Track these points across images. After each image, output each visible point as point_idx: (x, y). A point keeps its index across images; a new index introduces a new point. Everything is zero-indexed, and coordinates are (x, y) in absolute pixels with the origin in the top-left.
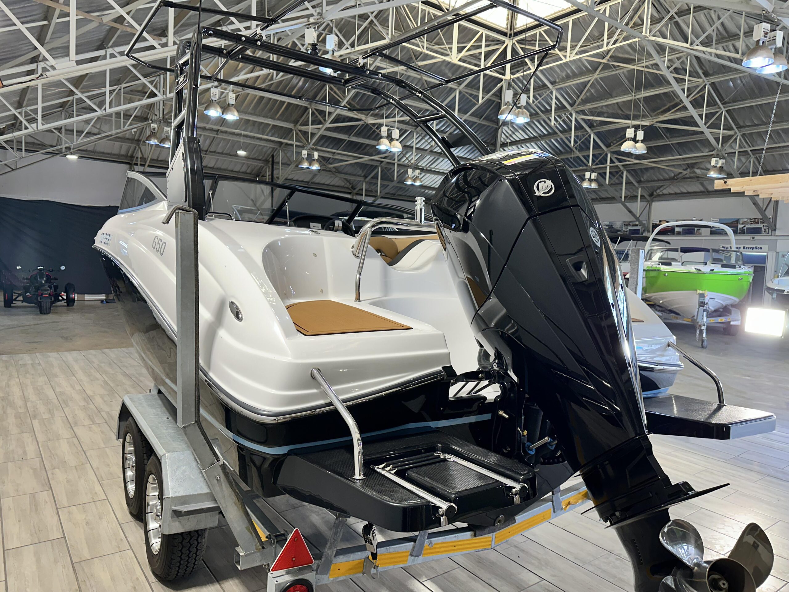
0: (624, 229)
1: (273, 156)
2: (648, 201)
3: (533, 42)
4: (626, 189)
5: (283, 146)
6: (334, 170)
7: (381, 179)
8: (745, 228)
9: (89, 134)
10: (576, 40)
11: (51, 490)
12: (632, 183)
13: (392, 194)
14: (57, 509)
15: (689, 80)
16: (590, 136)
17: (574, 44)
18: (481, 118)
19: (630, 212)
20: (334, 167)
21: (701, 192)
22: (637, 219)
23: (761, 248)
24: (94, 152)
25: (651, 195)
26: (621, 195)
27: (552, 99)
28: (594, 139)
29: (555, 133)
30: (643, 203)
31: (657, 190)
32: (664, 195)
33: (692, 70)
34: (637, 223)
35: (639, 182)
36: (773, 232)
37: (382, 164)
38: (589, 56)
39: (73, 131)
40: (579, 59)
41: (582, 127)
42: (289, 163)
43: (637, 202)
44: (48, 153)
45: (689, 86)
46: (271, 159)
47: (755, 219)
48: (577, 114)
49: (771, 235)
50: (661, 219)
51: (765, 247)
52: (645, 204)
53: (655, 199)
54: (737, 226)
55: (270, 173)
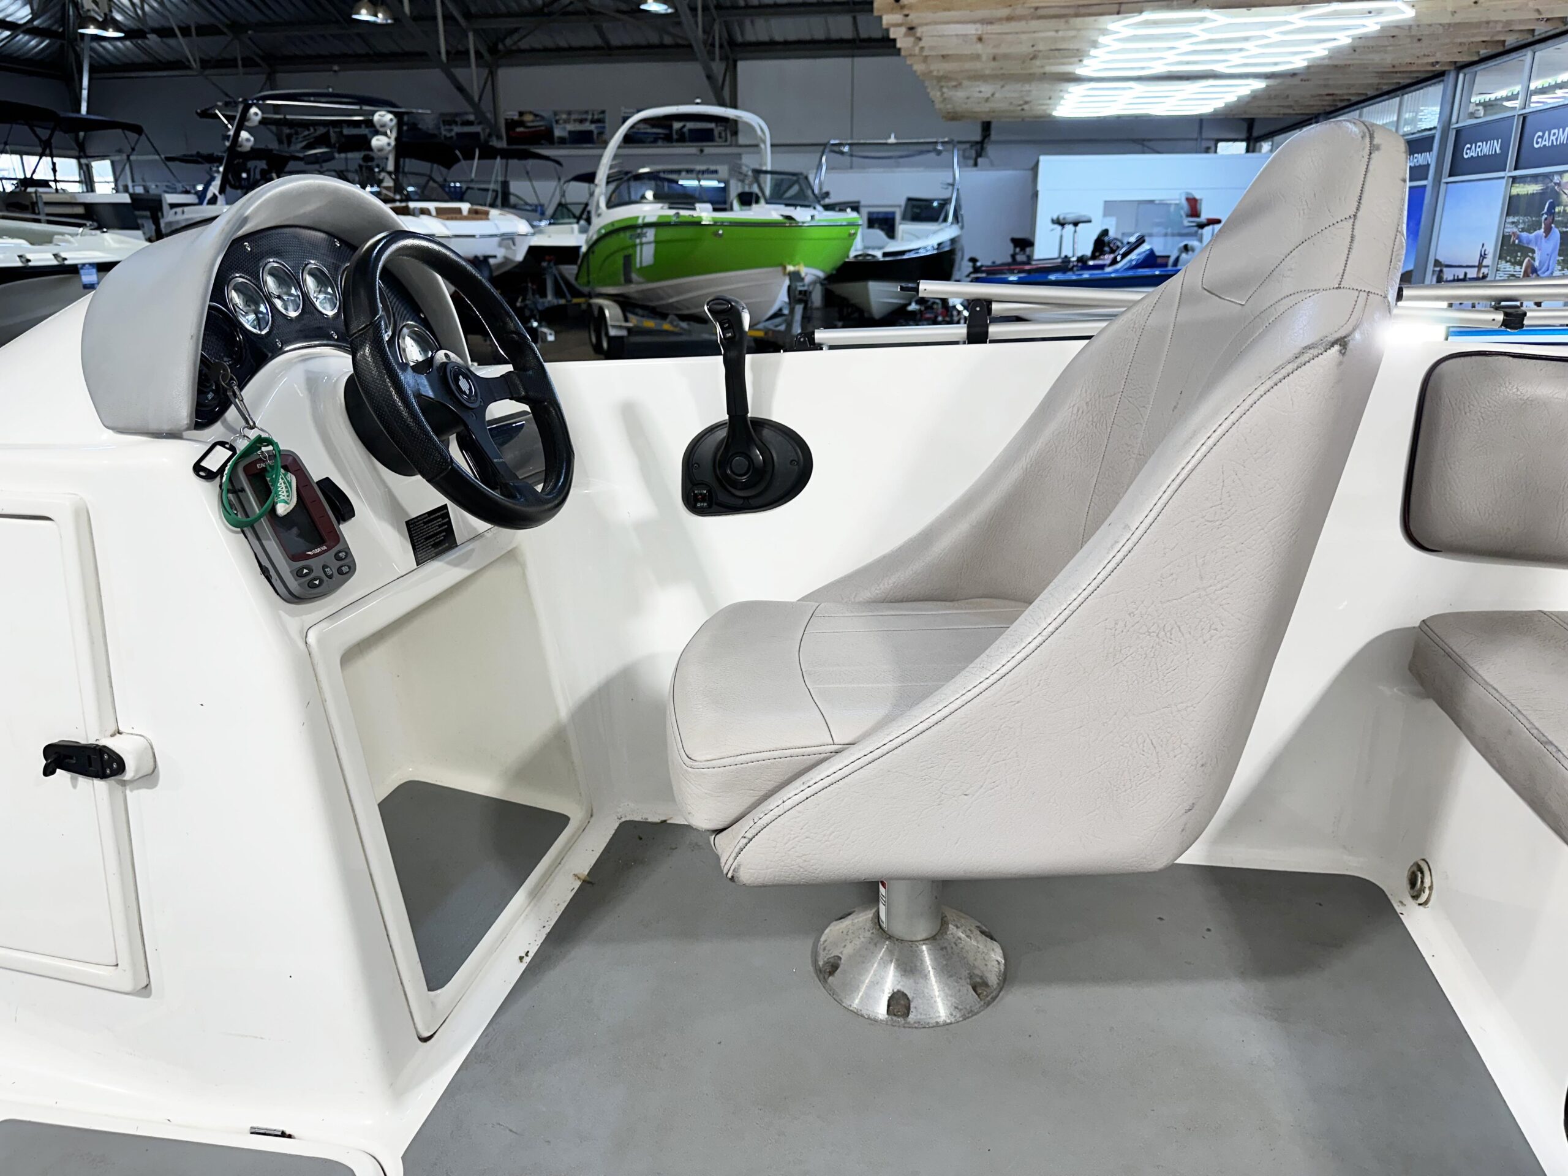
0: (444, 133)
2: (491, 66)
4: (445, 31)
8: (685, 130)
19: (460, 89)
21: (596, 48)
22: (476, 107)
23: (716, 172)
25: (493, 50)
26: (438, 46)
30: (480, 70)
31: (505, 38)
32: (521, 51)
34: (472, 118)
35: (468, 15)
36: (734, 138)
49: (730, 146)
50: (522, 109)
51: (723, 170)
52: (484, 71)
53: (500, 62)
54: (671, 127)
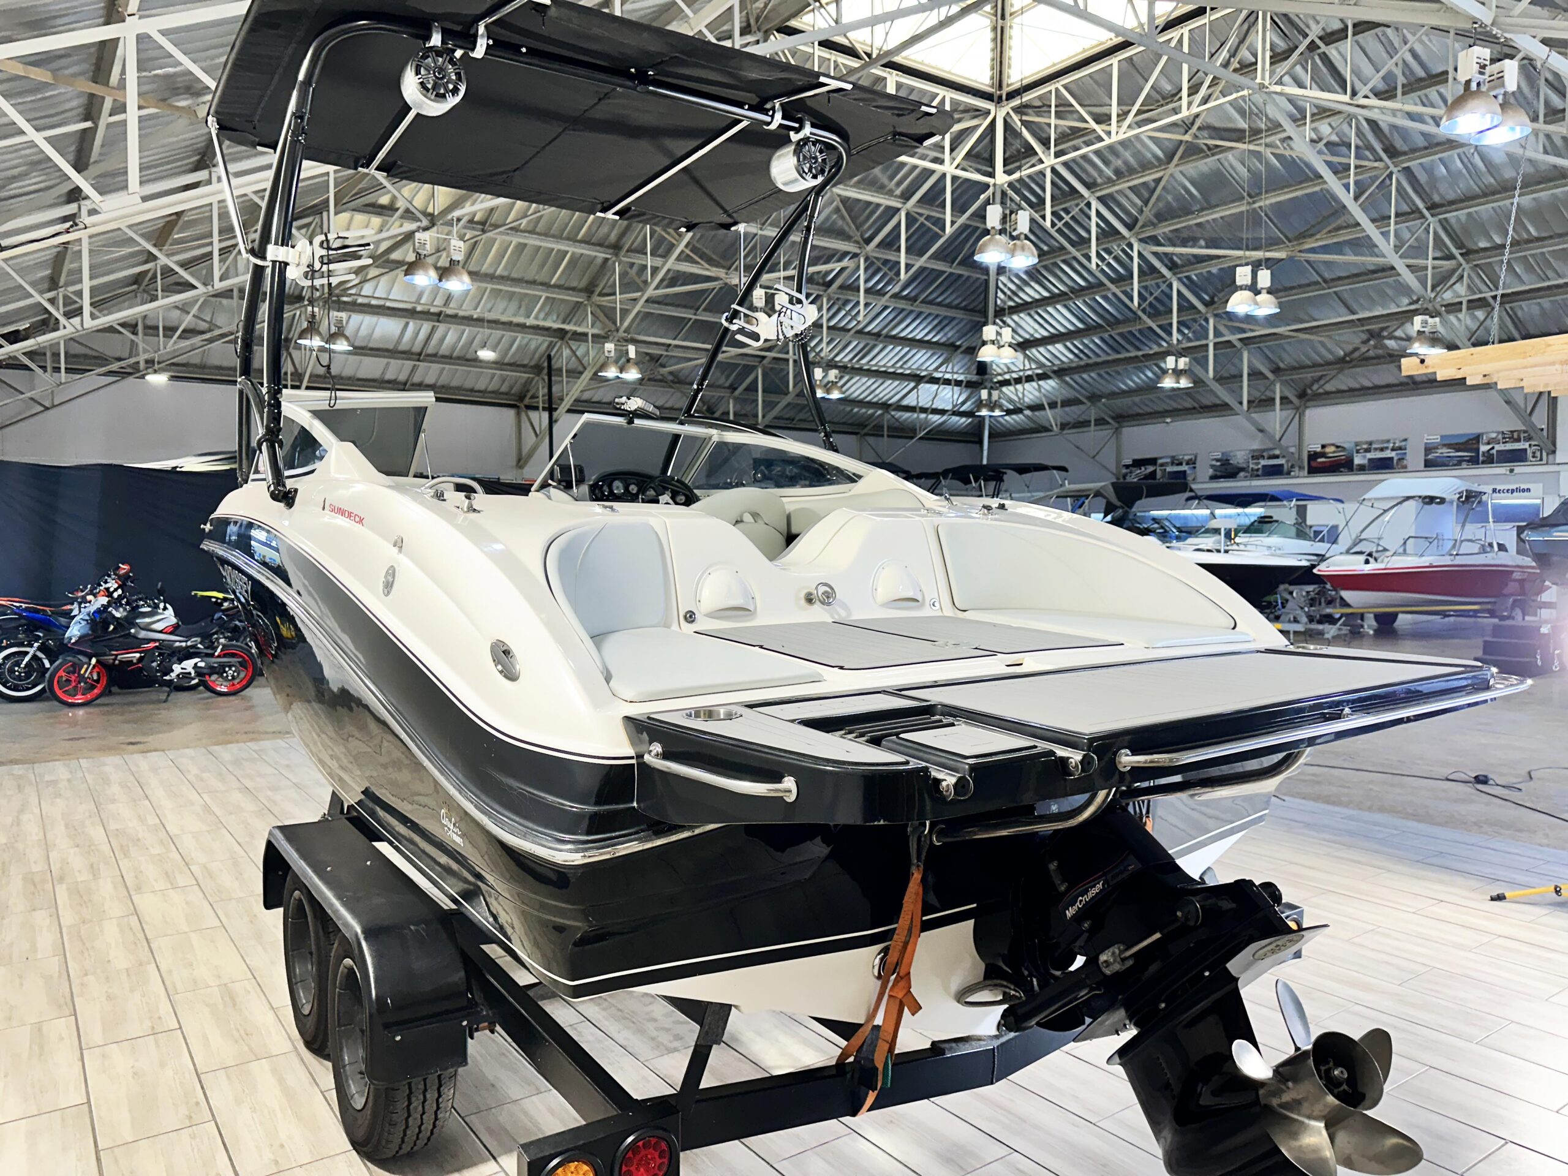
0: (1251, 466)
1: (549, 358)
2: (1297, 409)
3: (1045, 109)
4: (1249, 386)
5: (569, 335)
6: (670, 378)
7: (764, 391)
8: (1494, 452)
9: (189, 333)
10: (1126, 101)
11: (75, 1015)
12: (1261, 373)
13: (787, 419)
14: (81, 1049)
15: (1356, 167)
16: (1170, 286)
17: (1126, 108)
18: (953, 262)
19: (1262, 431)
20: (671, 373)
22: (1277, 444)
23: (1528, 490)
24: (202, 367)
25: (1302, 395)
26: (1241, 396)
27: (1089, 218)
28: (1179, 291)
29: (1102, 284)
30: (1285, 413)
31: (1312, 384)
32: (1327, 393)
33: (1360, 143)
34: (1277, 452)
35: (1276, 370)
36: (1551, 457)
37: (765, 362)
38: (1154, 130)
39: (157, 328)
40: (1137, 136)
41: (1153, 270)
42: (581, 369)
43: (1274, 410)
44: (110, 373)
45: (1359, 177)
46: (546, 364)
47: (1512, 432)
48: (1144, 245)
49: (1547, 464)
50: (1324, 443)
51: (1537, 488)
52: (1289, 413)
53: (1309, 404)
54: (1478, 449)
55: (546, 390)
